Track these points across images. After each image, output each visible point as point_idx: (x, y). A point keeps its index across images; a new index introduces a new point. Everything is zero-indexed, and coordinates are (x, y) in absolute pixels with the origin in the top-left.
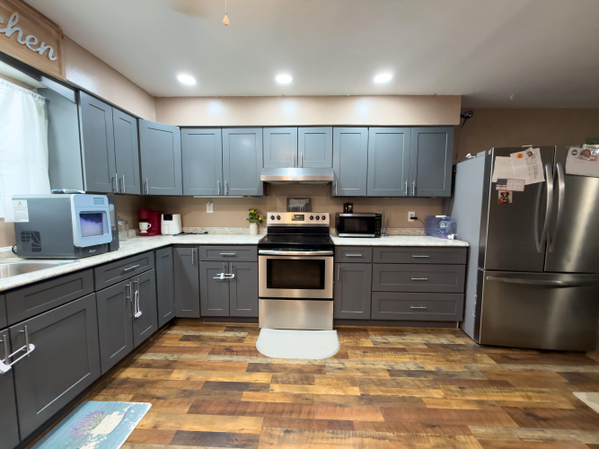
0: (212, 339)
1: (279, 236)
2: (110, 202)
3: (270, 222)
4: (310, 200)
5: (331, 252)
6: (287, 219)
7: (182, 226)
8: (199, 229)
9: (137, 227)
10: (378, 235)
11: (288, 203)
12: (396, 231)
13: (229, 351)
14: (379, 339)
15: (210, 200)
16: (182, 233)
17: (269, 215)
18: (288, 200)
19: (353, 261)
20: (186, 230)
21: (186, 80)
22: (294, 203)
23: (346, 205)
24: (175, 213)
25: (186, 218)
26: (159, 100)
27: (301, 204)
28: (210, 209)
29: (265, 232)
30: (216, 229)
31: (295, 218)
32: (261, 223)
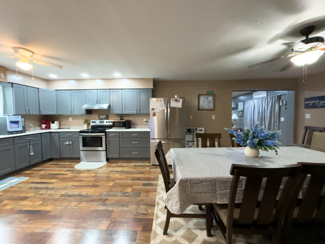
0: (61, 164)
1: (95, 129)
2: (22, 117)
3: (92, 124)
4: (108, 115)
5: (104, 134)
6: (98, 123)
7: (60, 126)
8: (67, 127)
9: (41, 126)
10: (130, 128)
11: (99, 117)
12: (139, 127)
13: (64, 167)
14: (121, 164)
15: (71, 116)
16: (60, 128)
17: (91, 121)
18: (99, 115)
19: (112, 137)
20: (61, 127)
21: (52, 76)
22: (101, 117)
23: (121, 117)
24: (56, 121)
25: (61, 123)
26: (48, 81)
27: (104, 117)
28: (71, 119)
29: (90, 127)
30: (73, 127)
31: (100, 122)
32: (89, 124)
